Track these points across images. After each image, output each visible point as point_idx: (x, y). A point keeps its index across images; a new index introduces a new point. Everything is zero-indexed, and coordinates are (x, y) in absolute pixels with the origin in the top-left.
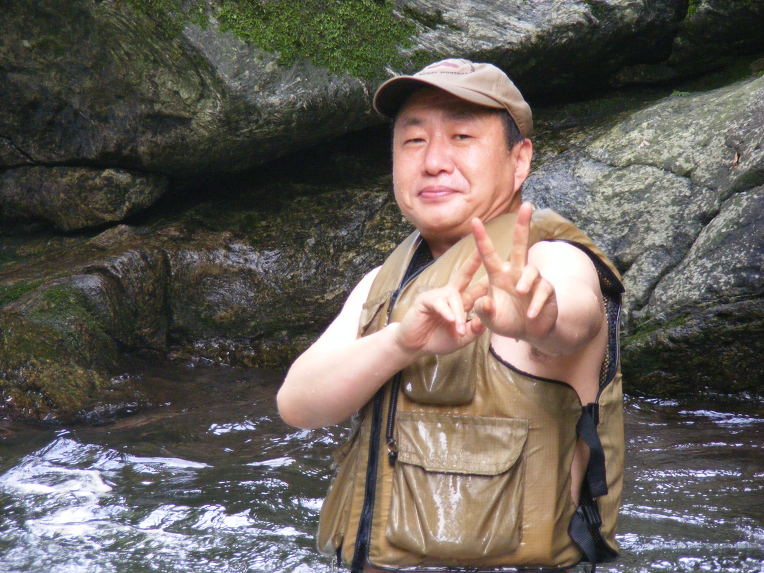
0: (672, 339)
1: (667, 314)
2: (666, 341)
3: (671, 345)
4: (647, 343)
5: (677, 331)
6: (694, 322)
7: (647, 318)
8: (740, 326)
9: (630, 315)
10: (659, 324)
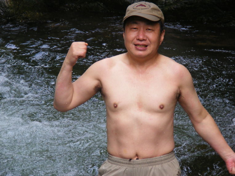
0: (174, 8)
1: (173, 2)
2: (173, 8)
3: (174, 9)
4: (168, 9)
5: (175, 6)
6: (179, 4)
7: (169, 3)
8: (189, 6)
9: (165, 1)
10: (171, 4)
